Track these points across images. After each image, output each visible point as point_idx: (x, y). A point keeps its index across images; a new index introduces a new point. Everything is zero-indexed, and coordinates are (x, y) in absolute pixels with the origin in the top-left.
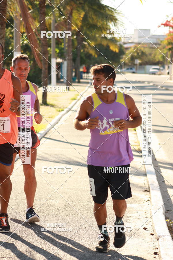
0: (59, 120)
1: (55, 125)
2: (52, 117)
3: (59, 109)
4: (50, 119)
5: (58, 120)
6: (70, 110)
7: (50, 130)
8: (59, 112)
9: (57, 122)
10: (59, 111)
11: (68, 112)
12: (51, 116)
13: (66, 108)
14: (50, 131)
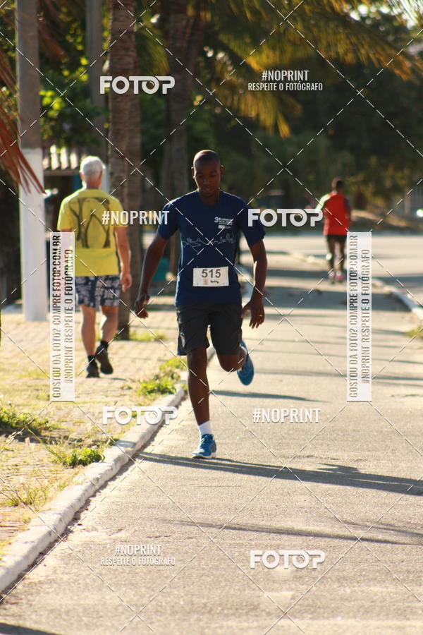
0: (76, 518)
1: (51, 546)
2: (28, 503)
3: (69, 453)
4: (22, 512)
5: (71, 516)
6: (138, 453)
7: (20, 577)
8: (71, 471)
9: (61, 530)
10: (74, 463)
11: (123, 466)
12: (24, 497)
13: (114, 443)
14: (20, 586)
